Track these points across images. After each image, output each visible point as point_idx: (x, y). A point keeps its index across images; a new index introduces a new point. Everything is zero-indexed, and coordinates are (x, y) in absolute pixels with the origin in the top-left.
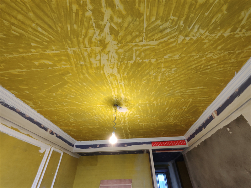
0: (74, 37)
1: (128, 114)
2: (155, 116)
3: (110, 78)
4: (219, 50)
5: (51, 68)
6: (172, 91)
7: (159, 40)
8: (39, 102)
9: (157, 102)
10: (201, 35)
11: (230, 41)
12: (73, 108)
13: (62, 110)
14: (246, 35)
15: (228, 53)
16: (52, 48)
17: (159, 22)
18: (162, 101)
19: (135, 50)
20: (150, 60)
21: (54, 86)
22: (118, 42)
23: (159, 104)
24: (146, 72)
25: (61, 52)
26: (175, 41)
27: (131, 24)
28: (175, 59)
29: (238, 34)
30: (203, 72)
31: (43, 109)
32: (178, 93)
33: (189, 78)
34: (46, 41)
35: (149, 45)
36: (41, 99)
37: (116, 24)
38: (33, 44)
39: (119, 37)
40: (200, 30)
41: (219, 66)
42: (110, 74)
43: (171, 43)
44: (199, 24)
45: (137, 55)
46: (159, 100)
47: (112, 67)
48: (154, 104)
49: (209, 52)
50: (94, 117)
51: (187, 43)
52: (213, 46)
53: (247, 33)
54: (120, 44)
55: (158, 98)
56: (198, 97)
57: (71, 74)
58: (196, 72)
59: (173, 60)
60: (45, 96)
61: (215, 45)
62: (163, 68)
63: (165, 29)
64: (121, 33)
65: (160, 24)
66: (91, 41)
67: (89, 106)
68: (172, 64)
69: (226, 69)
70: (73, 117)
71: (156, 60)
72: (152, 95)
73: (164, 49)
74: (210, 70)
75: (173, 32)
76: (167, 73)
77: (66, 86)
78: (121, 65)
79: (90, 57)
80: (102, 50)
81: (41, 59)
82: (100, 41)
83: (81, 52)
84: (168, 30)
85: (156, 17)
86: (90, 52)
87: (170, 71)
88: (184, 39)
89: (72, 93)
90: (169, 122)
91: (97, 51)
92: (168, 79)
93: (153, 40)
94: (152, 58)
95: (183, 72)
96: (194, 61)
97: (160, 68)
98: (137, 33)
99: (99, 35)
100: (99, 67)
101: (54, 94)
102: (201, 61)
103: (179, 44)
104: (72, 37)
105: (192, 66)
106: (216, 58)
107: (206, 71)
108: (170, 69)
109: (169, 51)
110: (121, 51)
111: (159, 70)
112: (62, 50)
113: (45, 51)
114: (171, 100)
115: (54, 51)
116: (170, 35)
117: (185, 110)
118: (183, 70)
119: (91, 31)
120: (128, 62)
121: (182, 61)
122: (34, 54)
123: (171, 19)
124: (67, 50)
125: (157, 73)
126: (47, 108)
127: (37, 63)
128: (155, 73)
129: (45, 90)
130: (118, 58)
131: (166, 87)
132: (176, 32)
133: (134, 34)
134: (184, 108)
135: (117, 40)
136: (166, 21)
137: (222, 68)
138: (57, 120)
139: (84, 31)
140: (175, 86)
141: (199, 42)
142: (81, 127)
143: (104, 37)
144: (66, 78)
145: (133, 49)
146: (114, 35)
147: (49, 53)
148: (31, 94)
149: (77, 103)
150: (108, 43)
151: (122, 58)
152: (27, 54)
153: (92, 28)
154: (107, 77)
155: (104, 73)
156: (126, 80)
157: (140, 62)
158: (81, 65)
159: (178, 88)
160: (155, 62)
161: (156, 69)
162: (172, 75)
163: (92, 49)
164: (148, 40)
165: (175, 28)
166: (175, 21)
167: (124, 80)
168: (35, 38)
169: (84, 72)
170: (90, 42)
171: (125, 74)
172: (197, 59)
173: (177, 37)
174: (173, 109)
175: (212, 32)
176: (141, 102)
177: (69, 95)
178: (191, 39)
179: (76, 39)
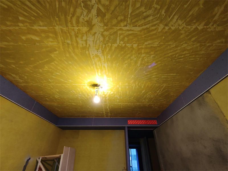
0: (62, 15)
1: (109, 94)
2: (132, 98)
3: (94, 59)
4: (192, 42)
5: (38, 44)
6: (149, 75)
7: (142, 26)
8: (26, 77)
9: (135, 85)
10: (179, 25)
11: (202, 34)
12: (58, 85)
13: (48, 86)
14: (217, 30)
15: (200, 44)
16: (40, 24)
17: (143, 9)
18: (139, 84)
19: (120, 34)
20: (132, 45)
21: (41, 62)
22: (104, 24)
23: (137, 87)
24: (127, 56)
25: (48, 28)
26: (155, 29)
27: (117, 8)
28: (155, 46)
29: (210, 28)
30: (177, 60)
31: (30, 84)
32: (154, 78)
33: (165, 65)
34: (34, 16)
35: (133, 30)
36: (28, 74)
37: (103, 5)
38: (21, 18)
39: (105, 19)
40: (178, 20)
41: (191, 56)
42: (94, 55)
43: (153, 30)
44: (178, 15)
45: (121, 39)
46: (137, 83)
47: (97, 49)
48: (132, 87)
49: (184, 42)
50: (78, 95)
51: (166, 32)
52: (188, 38)
53: (217, 28)
54: (106, 26)
55: (137, 81)
56: (171, 83)
57: (57, 52)
58: (171, 60)
59: (152, 47)
60: (31, 71)
61: (190, 36)
62: (143, 53)
63: (148, 16)
64: (108, 16)
65: (144, 10)
66: (79, 20)
67: (74, 84)
68: (152, 51)
69: (197, 60)
70: (58, 94)
71: (138, 45)
72: (131, 78)
73: (145, 35)
74: (183, 59)
75: (155, 20)
76: (147, 58)
77: (53, 63)
78: (105, 47)
79: (77, 36)
80: (88, 31)
81: (29, 33)
82: (87, 21)
83: (68, 31)
84: (151, 18)
85: (141, 3)
86: (77, 32)
87: (149, 57)
88: (164, 28)
89: (58, 71)
90: (144, 103)
91: (84, 32)
92: (147, 64)
93: (136, 26)
94: (134, 44)
95: (160, 59)
96: (170, 49)
97: (141, 53)
98: (123, 18)
99: (87, 15)
100: (85, 47)
101: (41, 70)
102: (176, 50)
103: (159, 33)
104: (60, 14)
105: (168, 54)
106: (189, 48)
107: (180, 60)
108: (149, 55)
109: (150, 38)
110: (106, 33)
111: (140, 55)
112: (50, 27)
113: (33, 26)
114: (148, 84)
115: (41, 26)
116: (152, 23)
117: (159, 93)
118: (160, 57)
119: (79, 11)
120: (112, 45)
121: (161, 48)
122: (22, 28)
123: (154, 7)
124: (55, 27)
125: (138, 58)
126: (33, 83)
127: (24, 38)
128: (136, 57)
129: (31, 66)
130: (103, 40)
131: (144, 72)
132: (157, 20)
133: (119, 18)
134: (158, 92)
135: (104, 22)
136: (150, 9)
137: (194, 58)
138: (43, 95)
139: (72, 10)
140: (152, 72)
141: (176, 33)
142: (65, 104)
143: (91, 17)
144: (53, 56)
145: (117, 33)
146: (101, 17)
147: (36, 28)
148: (18, 69)
149: (63, 80)
150: (95, 24)
151: (107, 40)
152: (15, 28)
153: (80, 8)
154: (92, 58)
155: (89, 53)
156: (109, 62)
157: (123, 46)
158: (68, 44)
159: (154, 74)
160: (136, 47)
161: (137, 55)
162: (151, 61)
163: (79, 29)
164: (131, 26)
165: (157, 16)
166: (158, 10)
167: (107, 62)
168: (23, 12)
169: (70, 51)
170: (78, 22)
171: (109, 57)
172: (173, 47)
173: (158, 25)
174: (148, 92)
175: (189, 23)
176: (122, 84)
177: (55, 72)
178: (170, 28)
179: (63, 16)
